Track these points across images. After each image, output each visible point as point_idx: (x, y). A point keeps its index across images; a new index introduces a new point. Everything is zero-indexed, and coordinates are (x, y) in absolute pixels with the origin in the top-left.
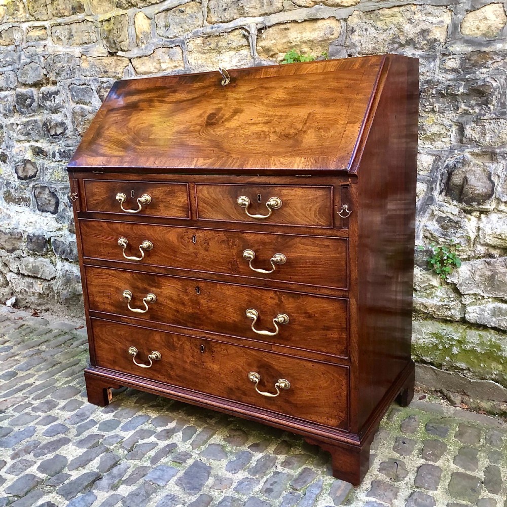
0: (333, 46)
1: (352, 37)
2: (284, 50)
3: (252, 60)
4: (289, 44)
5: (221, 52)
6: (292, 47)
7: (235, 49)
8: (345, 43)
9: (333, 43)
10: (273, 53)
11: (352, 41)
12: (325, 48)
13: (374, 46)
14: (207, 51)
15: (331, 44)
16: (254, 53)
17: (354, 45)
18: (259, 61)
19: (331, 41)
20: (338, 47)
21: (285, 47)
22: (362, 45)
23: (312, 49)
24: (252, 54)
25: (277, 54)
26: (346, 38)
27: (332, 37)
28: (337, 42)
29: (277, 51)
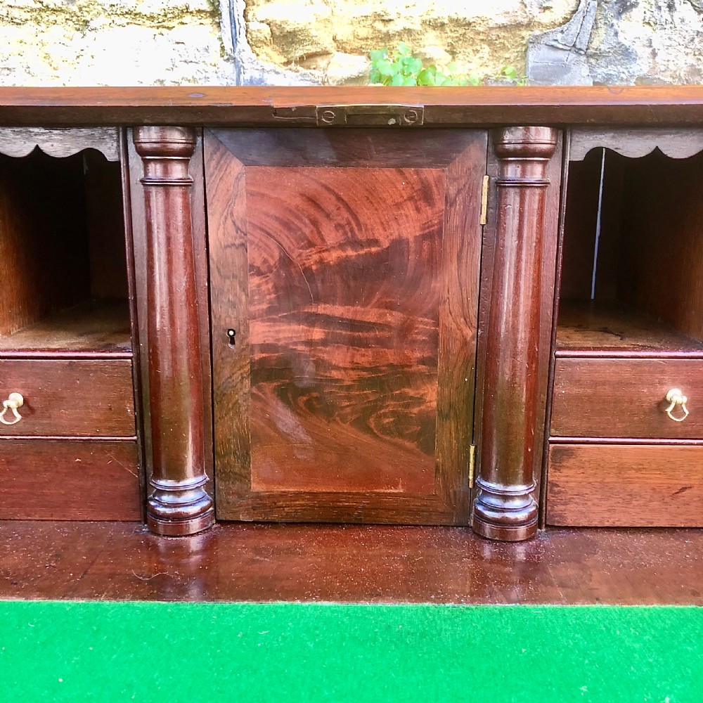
0: (544, 50)
1: (622, 24)
2: (357, 44)
3: (229, 68)
4: (379, 25)
5: (92, 25)
6: (388, 37)
7: (152, 18)
8: (590, 42)
9: (545, 40)
10: (313, 49)
11: (621, 38)
12: (501, 53)
13: (694, 62)
14: (28, 16)
15: (535, 41)
16: (234, 41)
17: (626, 54)
18: (257, 75)
19: (537, 32)
20: (561, 55)
21: (363, 32)
22: (654, 54)
23: (453, 53)
24: (228, 45)
25: (325, 53)
26: (595, 26)
27: (546, 18)
28: (559, 36)
29: (331, 46)
